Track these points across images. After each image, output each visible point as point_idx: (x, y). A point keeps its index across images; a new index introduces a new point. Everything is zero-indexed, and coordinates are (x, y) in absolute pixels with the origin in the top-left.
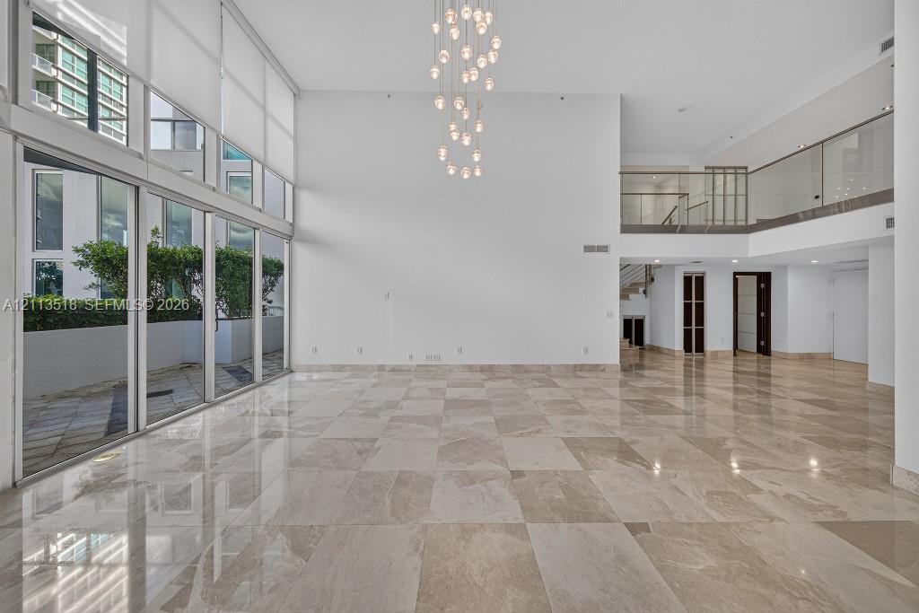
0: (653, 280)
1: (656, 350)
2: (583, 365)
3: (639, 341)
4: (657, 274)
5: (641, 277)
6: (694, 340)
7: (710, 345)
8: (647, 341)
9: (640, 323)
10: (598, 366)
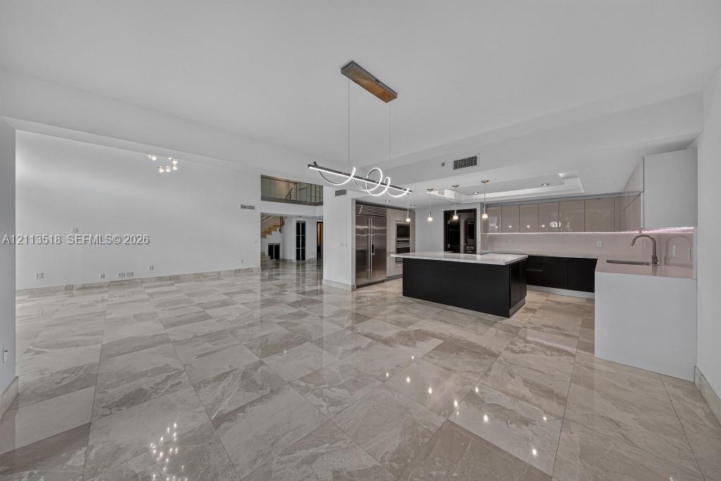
0: (283, 224)
1: (284, 260)
2: (240, 270)
3: (277, 257)
4: (286, 221)
5: (278, 223)
6: (301, 255)
7: (307, 257)
8: (281, 257)
9: (277, 247)
10: (249, 269)
